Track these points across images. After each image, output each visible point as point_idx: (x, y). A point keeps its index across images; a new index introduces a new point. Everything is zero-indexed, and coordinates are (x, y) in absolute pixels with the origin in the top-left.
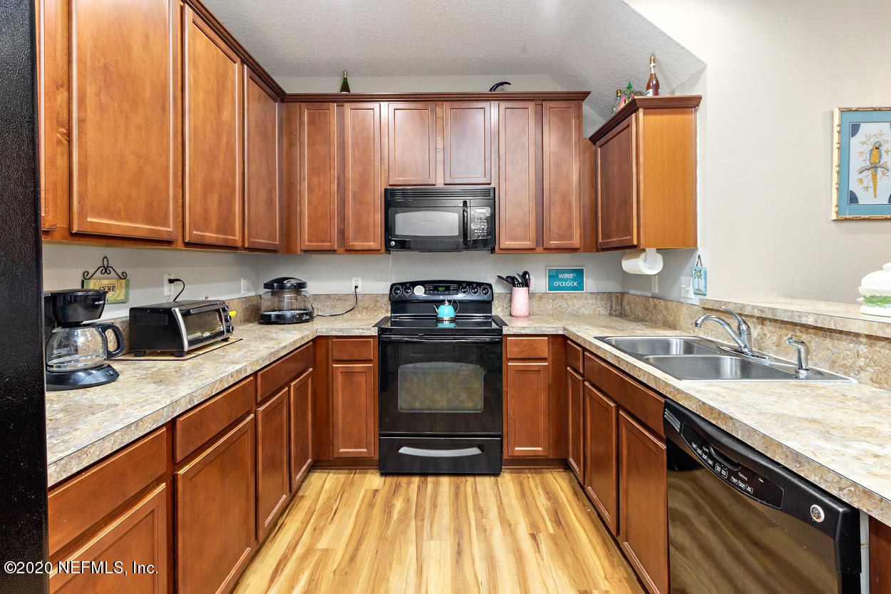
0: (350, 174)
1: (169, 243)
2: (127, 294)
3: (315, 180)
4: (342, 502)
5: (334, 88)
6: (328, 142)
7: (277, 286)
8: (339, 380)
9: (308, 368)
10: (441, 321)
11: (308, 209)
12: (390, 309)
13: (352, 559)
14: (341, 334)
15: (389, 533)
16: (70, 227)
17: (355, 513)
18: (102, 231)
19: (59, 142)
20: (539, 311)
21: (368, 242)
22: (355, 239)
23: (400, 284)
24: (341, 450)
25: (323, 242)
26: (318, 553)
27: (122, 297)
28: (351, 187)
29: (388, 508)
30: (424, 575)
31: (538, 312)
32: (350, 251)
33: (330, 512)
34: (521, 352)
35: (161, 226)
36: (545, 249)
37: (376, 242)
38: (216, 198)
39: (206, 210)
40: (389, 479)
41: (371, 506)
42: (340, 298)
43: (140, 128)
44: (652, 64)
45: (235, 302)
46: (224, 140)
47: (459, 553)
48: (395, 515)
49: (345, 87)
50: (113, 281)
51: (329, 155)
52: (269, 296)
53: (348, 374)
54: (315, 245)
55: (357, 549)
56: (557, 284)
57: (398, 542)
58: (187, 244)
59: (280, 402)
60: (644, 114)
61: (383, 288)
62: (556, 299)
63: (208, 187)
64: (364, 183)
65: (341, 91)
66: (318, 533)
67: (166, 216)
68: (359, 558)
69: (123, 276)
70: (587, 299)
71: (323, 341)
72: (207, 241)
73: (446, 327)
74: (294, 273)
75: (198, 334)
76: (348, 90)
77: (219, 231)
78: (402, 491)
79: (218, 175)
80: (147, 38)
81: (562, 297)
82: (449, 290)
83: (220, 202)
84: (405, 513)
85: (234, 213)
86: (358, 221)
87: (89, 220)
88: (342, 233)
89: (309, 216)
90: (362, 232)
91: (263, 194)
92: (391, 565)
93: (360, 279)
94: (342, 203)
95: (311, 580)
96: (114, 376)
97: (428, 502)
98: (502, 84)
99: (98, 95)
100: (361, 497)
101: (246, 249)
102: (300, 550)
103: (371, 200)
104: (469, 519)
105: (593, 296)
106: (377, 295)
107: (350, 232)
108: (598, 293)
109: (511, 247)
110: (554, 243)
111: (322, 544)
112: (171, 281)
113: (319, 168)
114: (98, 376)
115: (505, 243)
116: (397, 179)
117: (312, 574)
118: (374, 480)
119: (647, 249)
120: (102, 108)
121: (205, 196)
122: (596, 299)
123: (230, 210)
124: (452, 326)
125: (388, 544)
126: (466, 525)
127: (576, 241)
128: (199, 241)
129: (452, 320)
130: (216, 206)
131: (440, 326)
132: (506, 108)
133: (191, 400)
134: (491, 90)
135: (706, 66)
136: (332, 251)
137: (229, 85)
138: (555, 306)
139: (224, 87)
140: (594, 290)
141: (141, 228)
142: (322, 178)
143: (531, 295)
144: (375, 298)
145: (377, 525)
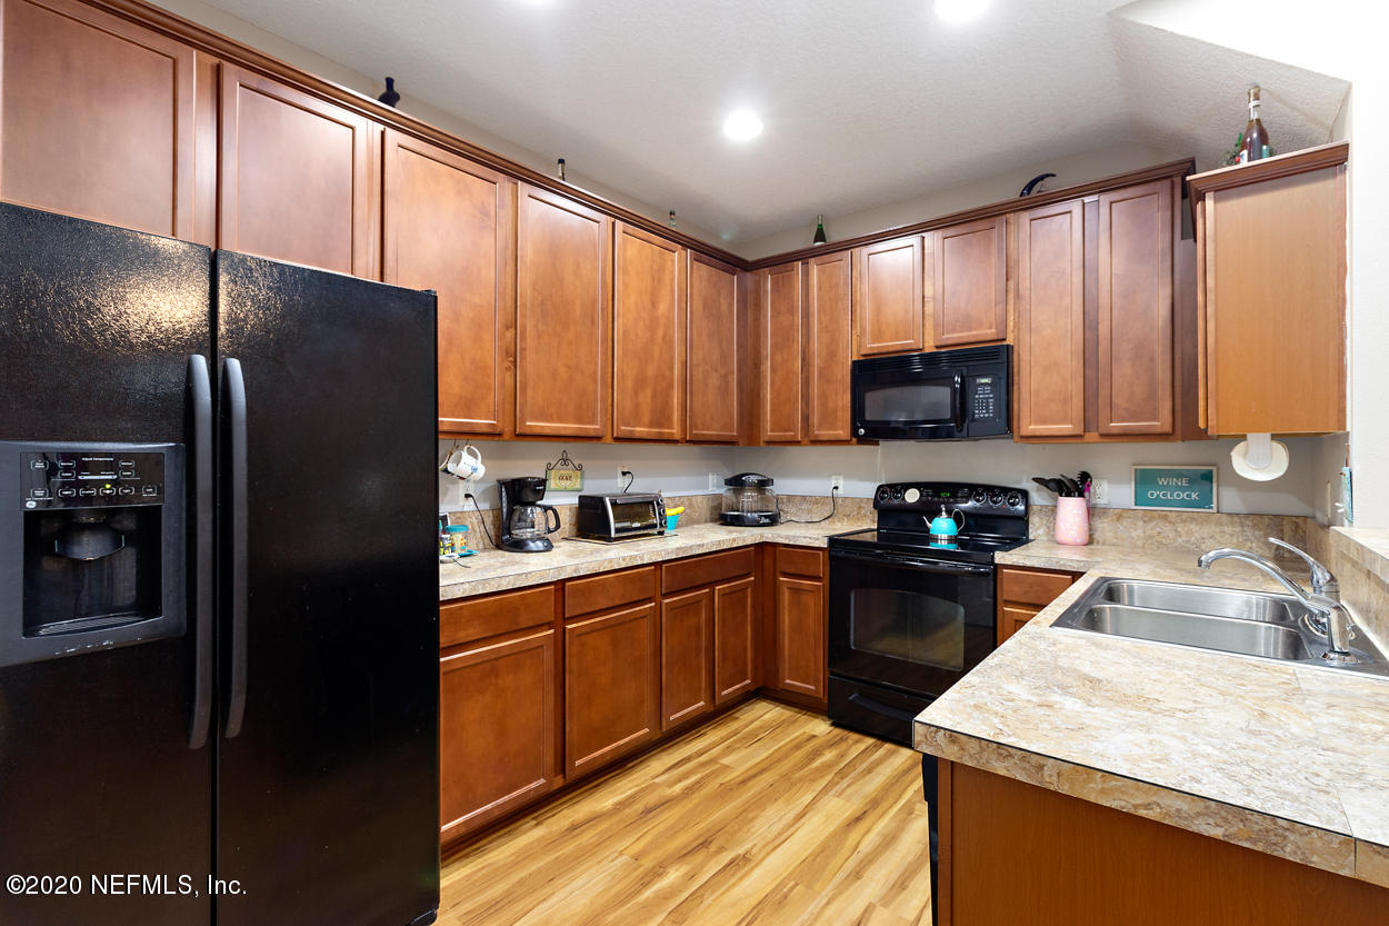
0: (815, 345)
1: (598, 438)
2: (582, 485)
3: (779, 358)
4: (773, 734)
5: (805, 241)
6: (791, 311)
7: (736, 483)
8: (786, 597)
9: (747, 575)
10: (935, 539)
11: (771, 393)
12: (876, 519)
13: (744, 782)
14: (787, 542)
15: (797, 775)
16: (515, 431)
17: (776, 747)
18: (538, 431)
19: (508, 369)
20: (1116, 538)
21: (836, 430)
22: (821, 426)
23: (887, 485)
24: (787, 681)
25: (786, 431)
26: (718, 766)
27: (578, 487)
28: (816, 362)
29: (817, 753)
30: (803, 820)
31: (1115, 541)
32: (816, 442)
33: (753, 738)
34: (1026, 592)
35: (589, 423)
36: (1102, 435)
37: (843, 432)
38: (648, 392)
39: (637, 406)
40: (838, 731)
41: (798, 747)
42: (817, 501)
43: (570, 343)
44: (1253, 103)
45: (699, 499)
46: (660, 333)
47: (858, 819)
48: (816, 764)
49: (820, 236)
50: (570, 472)
51: (792, 325)
52: (730, 494)
53: (796, 591)
54: (778, 435)
55: (754, 776)
56: (1153, 494)
57: (798, 786)
58: (617, 439)
59: (696, 602)
60: (1216, 200)
61: (868, 490)
62: (1150, 521)
63: (640, 383)
64: (831, 355)
65: (815, 241)
66: (730, 750)
67: (594, 414)
68: (751, 783)
69: (580, 468)
70: (1219, 524)
71: (769, 548)
72: (637, 436)
73: (944, 548)
74: (755, 468)
75: (627, 524)
76: (823, 239)
77: (651, 425)
78: (844, 746)
79: (651, 370)
80: (578, 266)
81: (1165, 518)
82: (957, 497)
83: (654, 396)
84: (828, 766)
85: (672, 407)
86: (824, 404)
87: (528, 423)
88: (806, 419)
89: (771, 399)
90: (829, 418)
91: (714, 381)
92: (776, 800)
93: (841, 478)
94: (807, 383)
95: (697, 782)
96: (549, 547)
97: (865, 765)
98: (1042, 178)
99: (536, 326)
100: (793, 737)
101: (687, 442)
102: (703, 758)
103: (839, 376)
104: (900, 796)
105: (1236, 519)
106: (861, 500)
107: (815, 419)
108: (1247, 515)
109: (1038, 434)
110: (1116, 425)
111: (725, 761)
112: (624, 474)
113: (784, 341)
114: (540, 545)
115: (1029, 427)
116: (872, 346)
117: (702, 778)
118: (821, 727)
119: (1249, 435)
120: (539, 336)
121: (636, 392)
122: (1242, 525)
123: (667, 404)
124: (952, 548)
125: (788, 784)
126: (891, 800)
127: (1162, 423)
128: (628, 436)
129: (951, 540)
130: (649, 400)
131: (932, 546)
132: (1031, 220)
133: (576, 570)
134: (1022, 194)
135: (1350, 86)
136: (797, 443)
137: (667, 277)
138: (1149, 532)
139: (659, 280)
140: (1242, 509)
141: (570, 427)
142: (785, 355)
143: (1092, 512)
144: (858, 502)
145: (792, 763)
